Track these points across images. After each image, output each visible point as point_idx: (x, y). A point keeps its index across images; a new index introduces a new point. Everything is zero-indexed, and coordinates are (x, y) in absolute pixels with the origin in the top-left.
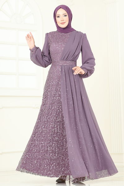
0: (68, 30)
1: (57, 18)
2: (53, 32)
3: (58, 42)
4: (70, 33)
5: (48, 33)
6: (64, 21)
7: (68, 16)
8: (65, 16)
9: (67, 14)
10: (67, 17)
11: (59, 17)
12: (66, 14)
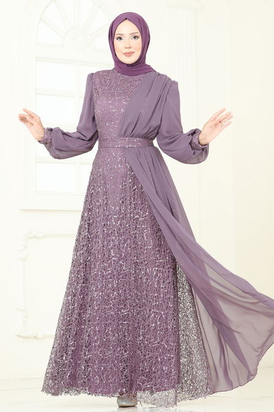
0: (139, 69)
1: (115, 40)
2: (104, 71)
3: (113, 95)
4: (142, 75)
5: (93, 74)
6: (132, 50)
7: (140, 38)
8: (135, 37)
9: (139, 34)
10: (139, 41)
11: (120, 38)
12: (137, 34)
